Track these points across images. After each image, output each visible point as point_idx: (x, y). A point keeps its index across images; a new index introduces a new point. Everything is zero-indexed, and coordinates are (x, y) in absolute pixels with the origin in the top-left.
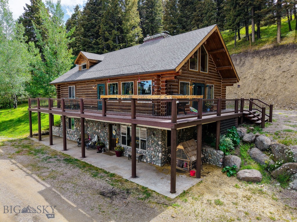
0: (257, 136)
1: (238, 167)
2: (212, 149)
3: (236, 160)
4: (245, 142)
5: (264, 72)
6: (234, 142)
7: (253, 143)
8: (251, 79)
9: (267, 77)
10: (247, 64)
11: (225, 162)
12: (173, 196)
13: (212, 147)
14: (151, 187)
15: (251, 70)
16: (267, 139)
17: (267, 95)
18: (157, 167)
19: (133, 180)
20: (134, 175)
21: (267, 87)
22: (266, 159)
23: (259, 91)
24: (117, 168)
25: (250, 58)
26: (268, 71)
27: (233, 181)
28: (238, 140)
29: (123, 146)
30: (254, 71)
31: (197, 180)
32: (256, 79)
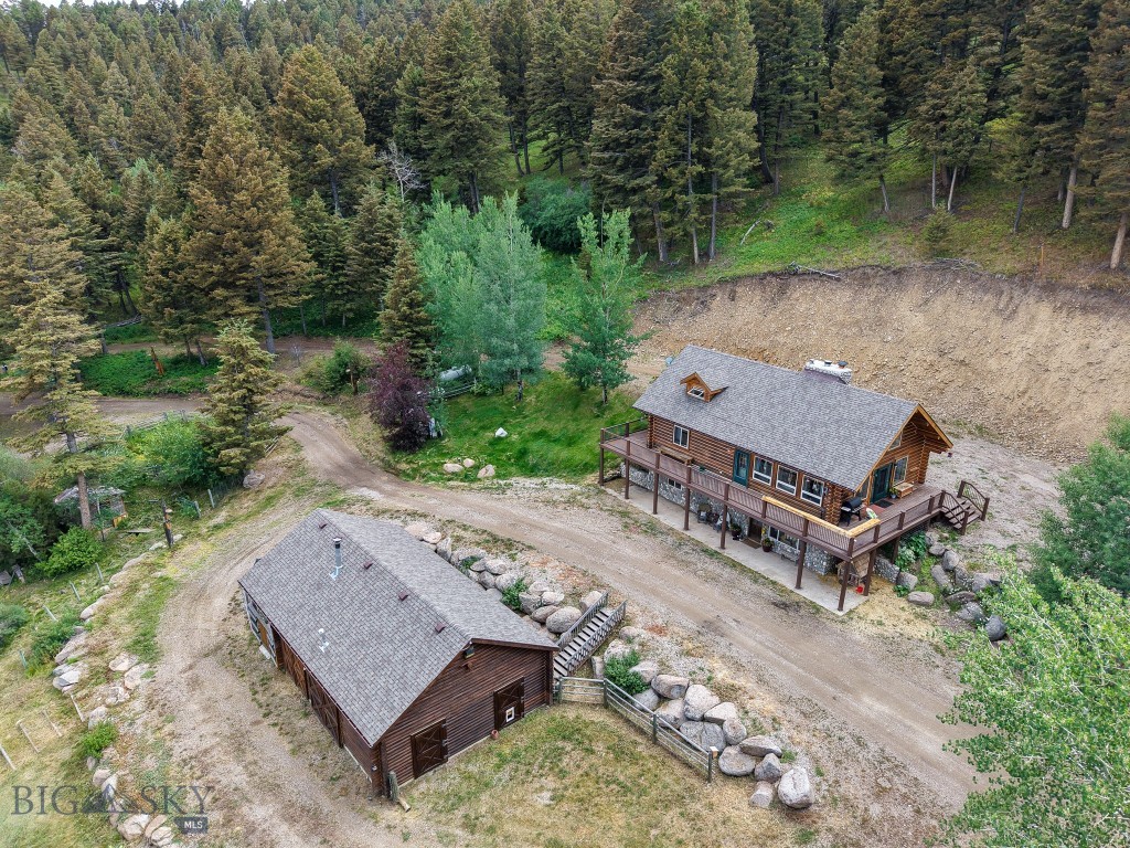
0: (946, 550)
1: (911, 587)
2: (886, 561)
3: (911, 580)
4: (931, 555)
5: (1050, 349)
6: (916, 554)
7: (940, 557)
8: (1020, 359)
9: (1054, 364)
10: (1022, 315)
11: (899, 580)
12: (840, 614)
13: (887, 557)
14: (819, 602)
15: (1026, 337)
16: (955, 558)
17: (1041, 411)
18: (820, 576)
19: (797, 591)
20: (798, 586)
21: (1047, 390)
22: (945, 581)
23: (1027, 396)
24: (774, 573)
25: (1031, 300)
26: (1059, 350)
27: (903, 603)
28: (922, 553)
29: (771, 539)
30: (1032, 340)
31: (864, 598)
32: (1029, 362)
